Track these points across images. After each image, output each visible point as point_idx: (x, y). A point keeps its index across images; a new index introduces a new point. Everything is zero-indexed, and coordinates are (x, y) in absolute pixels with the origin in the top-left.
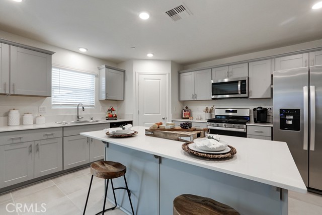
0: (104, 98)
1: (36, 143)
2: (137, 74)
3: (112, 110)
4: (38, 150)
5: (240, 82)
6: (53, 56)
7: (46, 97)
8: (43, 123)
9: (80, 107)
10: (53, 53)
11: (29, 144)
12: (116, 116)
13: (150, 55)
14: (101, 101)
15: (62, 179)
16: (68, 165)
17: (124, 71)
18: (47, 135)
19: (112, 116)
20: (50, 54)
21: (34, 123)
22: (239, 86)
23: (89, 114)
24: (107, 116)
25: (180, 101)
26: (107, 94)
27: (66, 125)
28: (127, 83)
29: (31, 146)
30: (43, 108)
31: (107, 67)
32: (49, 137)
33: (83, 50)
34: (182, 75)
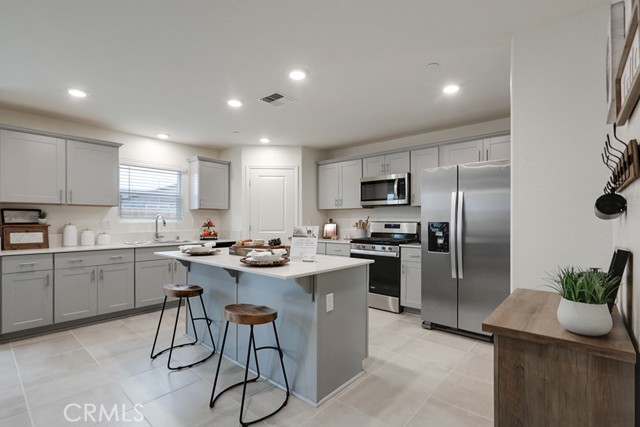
0: (196, 207)
1: (100, 269)
2: (248, 169)
3: (209, 225)
4: (102, 278)
5: (396, 182)
6: (120, 148)
7: (111, 206)
8: (107, 243)
9: (160, 221)
10: (121, 145)
11: (92, 269)
12: (215, 235)
13: (265, 141)
14: (193, 211)
15: (134, 320)
16: (142, 302)
17: (229, 164)
18: (113, 259)
19: (210, 234)
20: (117, 146)
21: (96, 243)
22: (396, 186)
23: (174, 231)
24: (202, 233)
25: (319, 210)
26: (200, 200)
27: (140, 246)
28: (233, 183)
29: (93, 272)
30: (108, 222)
31: (200, 159)
32: (117, 261)
33: (163, 136)
34: (321, 167)
